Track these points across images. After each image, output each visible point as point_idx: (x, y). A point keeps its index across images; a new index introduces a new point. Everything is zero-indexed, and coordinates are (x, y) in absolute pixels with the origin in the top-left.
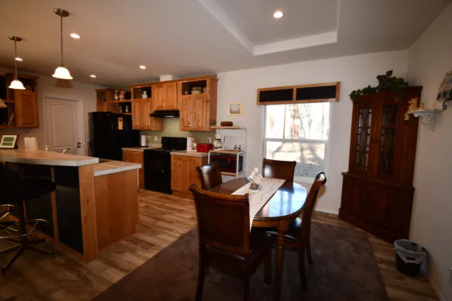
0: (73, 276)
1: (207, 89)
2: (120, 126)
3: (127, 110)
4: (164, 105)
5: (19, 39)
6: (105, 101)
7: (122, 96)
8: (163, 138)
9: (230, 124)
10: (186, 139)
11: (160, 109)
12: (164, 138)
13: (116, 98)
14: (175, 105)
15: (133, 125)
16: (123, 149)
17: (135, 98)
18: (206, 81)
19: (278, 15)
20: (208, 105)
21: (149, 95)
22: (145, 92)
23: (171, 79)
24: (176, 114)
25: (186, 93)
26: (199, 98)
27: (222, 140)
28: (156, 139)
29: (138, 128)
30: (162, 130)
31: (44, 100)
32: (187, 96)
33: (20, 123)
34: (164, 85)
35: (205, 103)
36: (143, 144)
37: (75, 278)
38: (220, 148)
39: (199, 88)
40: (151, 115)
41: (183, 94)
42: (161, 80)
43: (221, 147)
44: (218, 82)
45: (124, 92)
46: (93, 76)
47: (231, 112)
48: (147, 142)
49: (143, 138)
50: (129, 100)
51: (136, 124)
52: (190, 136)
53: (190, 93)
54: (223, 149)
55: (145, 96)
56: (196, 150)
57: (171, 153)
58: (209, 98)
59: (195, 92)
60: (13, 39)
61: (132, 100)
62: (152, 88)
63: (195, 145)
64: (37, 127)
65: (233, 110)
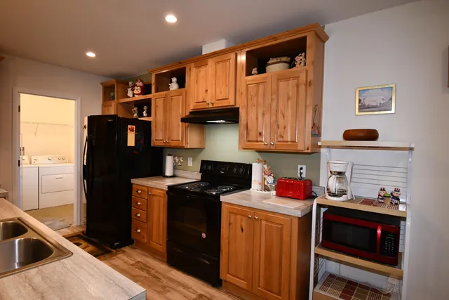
1: (306, 58)
2: (131, 142)
3: (145, 113)
4: (209, 100)
6: (114, 99)
7: (138, 90)
8: (203, 162)
9: (369, 136)
10: (250, 166)
11: (202, 106)
12: (205, 163)
13: (130, 94)
14: (231, 98)
15: (153, 138)
16: (134, 181)
17: (157, 91)
18: (305, 37)
20: (312, 91)
21: (182, 84)
22: (174, 80)
23: (223, 48)
25: (254, 71)
26: (287, 79)
27: (348, 174)
28: (190, 163)
29: (160, 144)
30: (202, 147)
32: (256, 77)
34: (211, 62)
35: (302, 88)
36: (169, 172)
38: (342, 195)
39: (284, 59)
40: (183, 120)
41: (249, 73)
42: (205, 52)
43: (343, 193)
44: (327, 44)
45: (141, 84)
47: (363, 107)
48: (175, 168)
49: (169, 161)
50: (148, 96)
51: (158, 138)
52: (259, 161)
54: (348, 197)
55: (174, 86)
56: (274, 193)
57: (223, 198)
61: (153, 95)
62: (187, 70)
63: (270, 180)
65: (367, 102)
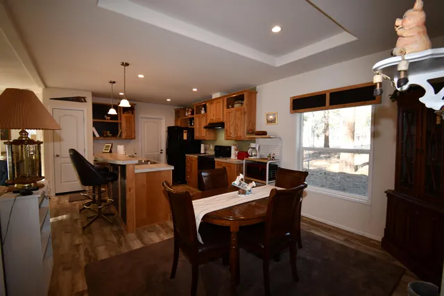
0: (115, 239)
1: (245, 102)
2: (185, 137)
4: (214, 119)
5: (114, 82)
6: (180, 117)
7: (190, 113)
9: (264, 133)
10: (230, 147)
11: (212, 122)
12: (216, 147)
13: (187, 115)
14: (221, 117)
15: (195, 136)
16: (186, 155)
18: (243, 95)
19: (276, 29)
20: (246, 116)
21: (205, 110)
22: (203, 109)
23: (219, 96)
24: (222, 125)
25: (230, 106)
26: (239, 111)
27: (257, 149)
28: (211, 147)
29: (198, 138)
30: (215, 140)
31: (140, 119)
32: (230, 109)
33: (124, 135)
34: (215, 102)
35: (243, 115)
36: (202, 151)
37: (115, 241)
38: (255, 157)
39: (239, 102)
40: (205, 128)
41: (228, 108)
42: (213, 97)
43: (255, 155)
44: (257, 95)
45: (191, 110)
46: (169, 100)
47: (268, 122)
48: (205, 150)
49: (202, 146)
50: (193, 116)
51: (197, 135)
52: (233, 145)
53: (233, 107)
54: (258, 157)
55: (203, 112)
56: (236, 158)
57: (215, 159)
58: (246, 110)
59: (237, 106)
60: (111, 82)
61: (195, 115)
62: (207, 105)
63: (237, 152)
64: (134, 138)
65: (269, 120)
